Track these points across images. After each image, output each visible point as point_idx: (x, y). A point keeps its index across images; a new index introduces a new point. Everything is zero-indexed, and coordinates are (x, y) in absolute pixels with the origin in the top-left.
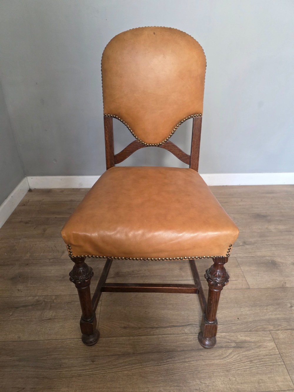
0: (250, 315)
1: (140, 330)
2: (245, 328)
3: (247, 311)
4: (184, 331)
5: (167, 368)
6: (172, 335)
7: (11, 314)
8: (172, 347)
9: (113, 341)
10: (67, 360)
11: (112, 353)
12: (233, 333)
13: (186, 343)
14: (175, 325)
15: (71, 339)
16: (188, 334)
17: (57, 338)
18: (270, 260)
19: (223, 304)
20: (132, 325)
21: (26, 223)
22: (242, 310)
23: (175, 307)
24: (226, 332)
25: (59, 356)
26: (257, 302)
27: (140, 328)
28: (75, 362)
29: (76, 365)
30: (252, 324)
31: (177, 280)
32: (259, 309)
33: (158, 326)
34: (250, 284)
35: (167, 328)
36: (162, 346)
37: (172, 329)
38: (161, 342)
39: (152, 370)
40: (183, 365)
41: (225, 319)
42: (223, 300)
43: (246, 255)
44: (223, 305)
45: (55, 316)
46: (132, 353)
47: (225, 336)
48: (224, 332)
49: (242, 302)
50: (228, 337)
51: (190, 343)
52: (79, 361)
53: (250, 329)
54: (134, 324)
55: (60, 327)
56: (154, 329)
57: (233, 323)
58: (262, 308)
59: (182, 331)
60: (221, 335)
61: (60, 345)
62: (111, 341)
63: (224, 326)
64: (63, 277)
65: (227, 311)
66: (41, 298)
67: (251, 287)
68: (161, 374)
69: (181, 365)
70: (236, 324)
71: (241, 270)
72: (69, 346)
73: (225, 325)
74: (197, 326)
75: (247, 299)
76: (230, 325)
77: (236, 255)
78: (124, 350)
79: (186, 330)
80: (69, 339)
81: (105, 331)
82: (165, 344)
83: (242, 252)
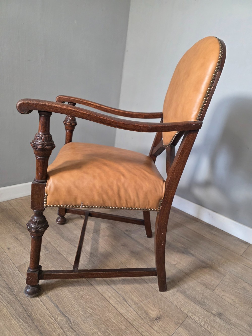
5: (13, 323)
6: (47, 310)
7: (11, 223)
8: (35, 316)
9: (19, 277)
11: (8, 282)
13: (46, 324)
14: (59, 307)
23: (78, 298)
33: (50, 297)
35: (52, 303)
36: (32, 309)
37: (53, 307)
38: (35, 306)
39: (6, 314)
40: (22, 334)
42: (118, 332)
43: (203, 324)
45: (21, 240)
46: (14, 293)
51: (48, 327)
55: (14, 247)
59: (56, 315)
62: (18, 276)
68: (5, 322)
69: (21, 332)
71: (177, 330)
72: (2, 258)
74: (70, 324)
77: (191, 315)
78: (14, 287)
79: (59, 318)
80: (7, 255)
81: (25, 268)
82: (35, 310)
83: (203, 318)
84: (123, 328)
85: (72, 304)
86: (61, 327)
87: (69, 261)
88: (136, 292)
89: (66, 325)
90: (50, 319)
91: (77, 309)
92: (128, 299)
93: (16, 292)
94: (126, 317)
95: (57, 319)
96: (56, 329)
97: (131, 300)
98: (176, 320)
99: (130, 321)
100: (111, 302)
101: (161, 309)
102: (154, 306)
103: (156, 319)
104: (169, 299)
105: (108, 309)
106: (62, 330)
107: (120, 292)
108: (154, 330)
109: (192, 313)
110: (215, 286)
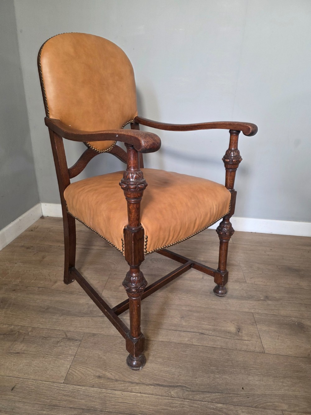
0: (260, 386)
1: (116, 383)
2: (250, 403)
3: (256, 380)
4: (170, 393)
6: (154, 396)
8: (150, 411)
9: (82, 391)
10: (22, 404)
11: (76, 406)
12: (232, 406)
13: (169, 408)
14: (160, 384)
15: (34, 380)
16: (173, 398)
17: (19, 375)
18: (297, 322)
19: (226, 367)
20: (108, 374)
21: (28, 248)
22: (250, 379)
23: (166, 362)
24: (223, 404)
25: (14, 397)
26: (272, 371)
27: (117, 380)
28: (30, 408)
29: (30, 412)
30: (260, 398)
31: (175, 329)
32: (272, 381)
33: (140, 382)
34: (265, 347)
35: (150, 386)
36: (138, 408)
37: (156, 388)
38: (138, 402)
41: (226, 386)
42: (227, 363)
43: (266, 312)
44: (227, 369)
45: (25, 350)
46: (99, 410)
47: (221, 408)
48: (222, 404)
49: (252, 368)
50: (224, 410)
51: (174, 409)
52: (35, 408)
53: (256, 404)
54: (111, 374)
55: (26, 364)
56: (133, 385)
57: (234, 393)
58: (276, 379)
59: (168, 393)
60: (217, 407)
61: (19, 385)
62: (79, 391)
63: (222, 395)
64: (47, 309)
65: (229, 377)
66: (16, 328)
67: (266, 352)
70: (239, 395)
71: (257, 329)
72: (29, 387)
73: (224, 394)
74: (187, 389)
75: (258, 365)
76: (230, 395)
77: (253, 311)
78: (91, 404)
79: (172, 393)
80: (31, 380)
81: (75, 377)
82: (143, 406)
83: (261, 307)
84: (226, 357)
85: (168, 372)
86: (184, 399)
87: (115, 335)
88: (202, 320)
89: (186, 393)
90: (166, 401)
91: (177, 372)
92: (203, 331)
93: (99, 407)
94: (219, 347)
95: (173, 395)
96: (181, 404)
97: (207, 330)
98: (250, 322)
99: (225, 347)
100: (194, 344)
101: (233, 321)
102: (226, 323)
103: (239, 331)
104: (229, 309)
105: (199, 351)
106: (188, 400)
107: (192, 330)
108: (246, 340)
109: (253, 309)
110: (244, 278)
